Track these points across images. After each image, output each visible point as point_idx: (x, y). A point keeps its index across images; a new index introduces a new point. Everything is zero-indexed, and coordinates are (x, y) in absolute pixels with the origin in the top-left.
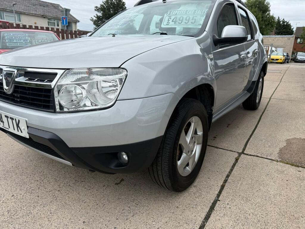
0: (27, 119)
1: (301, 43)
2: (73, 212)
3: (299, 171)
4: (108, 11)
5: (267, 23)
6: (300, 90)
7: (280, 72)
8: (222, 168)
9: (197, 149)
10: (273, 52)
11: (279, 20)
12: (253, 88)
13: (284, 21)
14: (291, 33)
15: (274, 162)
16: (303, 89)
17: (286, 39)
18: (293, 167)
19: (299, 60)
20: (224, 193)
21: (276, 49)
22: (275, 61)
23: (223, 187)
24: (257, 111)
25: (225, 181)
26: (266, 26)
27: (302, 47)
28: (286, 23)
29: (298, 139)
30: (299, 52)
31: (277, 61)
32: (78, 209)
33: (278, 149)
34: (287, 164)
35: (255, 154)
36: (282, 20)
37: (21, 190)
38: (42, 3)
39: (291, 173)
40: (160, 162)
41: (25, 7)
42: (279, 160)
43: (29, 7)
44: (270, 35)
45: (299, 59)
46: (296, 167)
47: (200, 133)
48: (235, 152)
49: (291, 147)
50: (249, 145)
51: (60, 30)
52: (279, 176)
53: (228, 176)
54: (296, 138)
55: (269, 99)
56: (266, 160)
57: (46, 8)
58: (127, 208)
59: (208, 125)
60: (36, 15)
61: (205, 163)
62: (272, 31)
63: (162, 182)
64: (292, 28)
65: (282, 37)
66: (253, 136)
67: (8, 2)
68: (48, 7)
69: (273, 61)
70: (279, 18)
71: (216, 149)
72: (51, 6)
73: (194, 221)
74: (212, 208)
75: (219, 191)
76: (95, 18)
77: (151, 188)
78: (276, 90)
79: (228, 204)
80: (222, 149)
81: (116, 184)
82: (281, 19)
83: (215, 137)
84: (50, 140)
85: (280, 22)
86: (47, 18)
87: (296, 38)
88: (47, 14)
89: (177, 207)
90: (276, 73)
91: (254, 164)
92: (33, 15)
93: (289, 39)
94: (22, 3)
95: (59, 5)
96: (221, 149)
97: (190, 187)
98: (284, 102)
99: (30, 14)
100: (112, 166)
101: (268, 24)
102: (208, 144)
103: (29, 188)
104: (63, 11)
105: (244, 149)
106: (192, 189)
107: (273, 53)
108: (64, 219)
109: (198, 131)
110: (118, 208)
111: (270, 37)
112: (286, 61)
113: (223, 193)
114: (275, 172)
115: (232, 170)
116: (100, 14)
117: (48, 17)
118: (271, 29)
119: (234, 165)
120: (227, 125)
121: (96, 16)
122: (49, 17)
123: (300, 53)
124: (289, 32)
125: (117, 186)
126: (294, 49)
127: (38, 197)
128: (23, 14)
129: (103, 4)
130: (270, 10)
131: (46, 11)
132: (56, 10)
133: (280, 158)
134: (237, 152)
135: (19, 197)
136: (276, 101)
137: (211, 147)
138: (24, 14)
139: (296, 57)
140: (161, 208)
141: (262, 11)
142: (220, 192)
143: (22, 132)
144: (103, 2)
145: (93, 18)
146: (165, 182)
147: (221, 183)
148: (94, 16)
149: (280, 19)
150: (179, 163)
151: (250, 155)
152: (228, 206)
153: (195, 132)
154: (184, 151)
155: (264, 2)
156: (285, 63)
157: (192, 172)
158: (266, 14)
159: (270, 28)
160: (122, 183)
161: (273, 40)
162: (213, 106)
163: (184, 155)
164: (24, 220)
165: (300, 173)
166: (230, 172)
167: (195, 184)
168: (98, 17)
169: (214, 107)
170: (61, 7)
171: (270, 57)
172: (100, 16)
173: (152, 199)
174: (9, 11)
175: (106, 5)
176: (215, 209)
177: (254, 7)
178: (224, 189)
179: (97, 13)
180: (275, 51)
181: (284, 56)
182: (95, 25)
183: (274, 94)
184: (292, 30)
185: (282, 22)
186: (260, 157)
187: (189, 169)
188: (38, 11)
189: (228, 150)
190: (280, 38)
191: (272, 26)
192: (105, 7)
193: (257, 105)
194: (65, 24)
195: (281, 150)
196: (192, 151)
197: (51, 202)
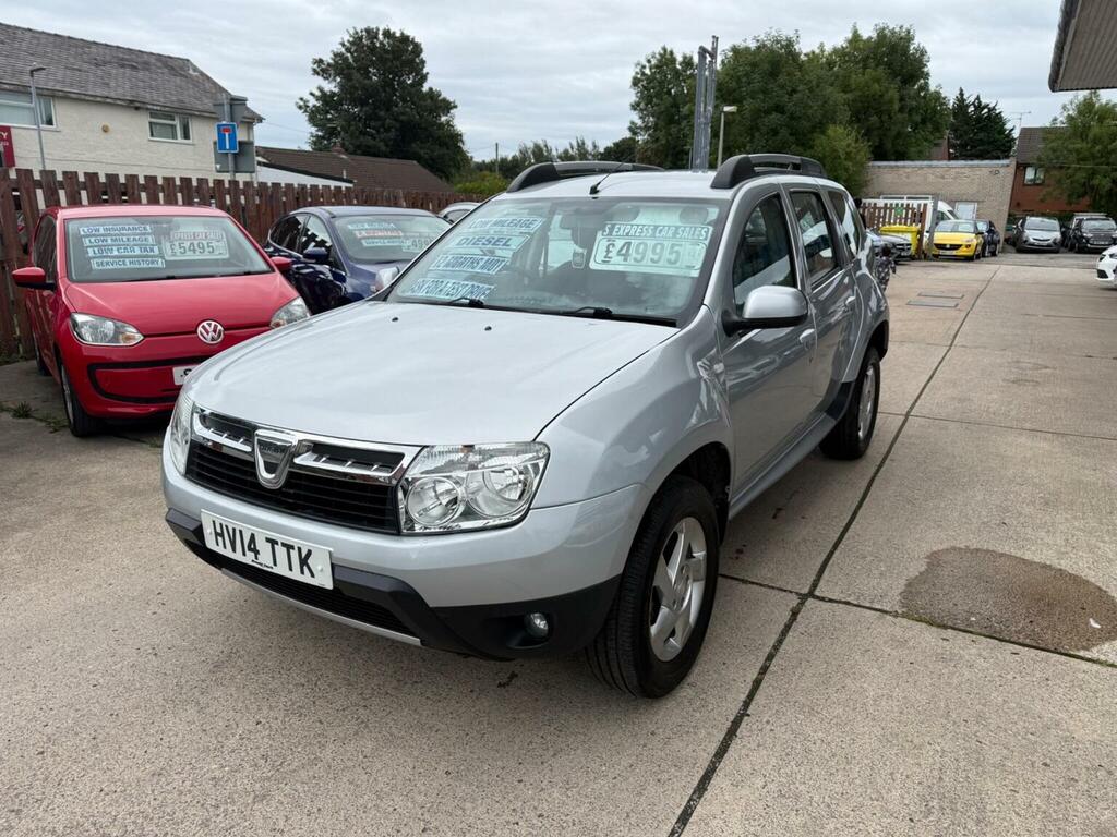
0: (331, 549)
1: (1038, 185)
2: (416, 754)
3: (944, 639)
4: (362, 75)
5: (918, 118)
6: (1004, 380)
7: (957, 305)
8: (756, 638)
9: (694, 595)
10: (943, 219)
11: (961, 99)
12: (844, 405)
13: (980, 103)
14: (1004, 145)
15: (888, 617)
16: (1013, 377)
17: (985, 172)
18: (934, 629)
19: (1033, 245)
20: (759, 698)
21: (951, 209)
22: (948, 253)
23: (757, 684)
24: (862, 463)
25: (764, 670)
26: (915, 128)
27: (1041, 197)
28: (986, 110)
29: (960, 549)
30: (1033, 215)
31: (954, 253)
32: (425, 747)
33: (903, 582)
34: (921, 621)
35: (842, 597)
36: (972, 99)
37: (271, 708)
38: (127, 57)
39: (924, 645)
40: (614, 631)
41: (68, 72)
42: (900, 612)
43: (80, 70)
44: (929, 158)
45: (1032, 240)
46: (939, 630)
47: (699, 554)
48: (791, 592)
49: (938, 576)
50: (830, 571)
51: (227, 186)
52: (894, 653)
53: (770, 657)
54: (954, 548)
55: (902, 418)
56: (869, 612)
57: (141, 74)
58: (539, 740)
59: (717, 531)
60: (108, 100)
61: (714, 627)
62: (936, 145)
63: (617, 674)
64: (1008, 126)
65: (971, 167)
66: (841, 546)
67: (7, 56)
68: (148, 70)
69: (942, 252)
70: (962, 94)
71: (743, 587)
72: (159, 64)
73: (691, 761)
74: (732, 732)
75: (747, 692)
76: (312, 102)
77: (585, 691)
78: (929, 381)
79: (768, 722)
80: (757, 584)
81: (500, 685)
82: (970, 99)
83: (740, 551)
84: (394, 595)
85: (968, 106)
86: (148, 109)
87: (1021, 167)
88: (147, 96)
89: (653, 734)
90: (941, 310)
91: (837, 625)
92: (99, 99)
93: (996, 173)
94: (56, 58)
95: (188, 60)
96: (755, 586)
97: (678, 687)
98: (946, 428)
99: (87, 98)
100: (513, 644)
101: (924, 122)
102: (722, 570)
103: (290, 703)
104: (222, 105)
105: (815, 585)
106: (685, 692)
107: (942, 223)
108: (401, 769)
109: (694, 548)
110: (517, 740)
111: (930, 167)
112: (988, 248)
113: (757, 697)
114: (885, 643)
115: (780, 642)
116: (330, 86)
117: (150, 106)
118: (932, 138)
119: (788, 627)
120: (774, 512)
121: (318, 93)
122: (155, 108)
123: (1033, 218)
124: (999, 143)
125: (503, 690)
126: (1016, 203)
127: (321, 722)
128: (62, 98)
129: (343, 50)
130: (928, 74)
131: (141, 84)
132: (178, 80)
133: (903, 607)
134: (797, 593)
135: (274, 726)
136: (922, 426)
137: (729, 580)
138: (66, 97)
139: (1021, 232)
140: (616, 736)
141: (899, 78)
142: (751, 696)
143: (313, 575)
144: (343, 45)
145: (306, 102)
146: (625, 674)
147: (753, 675)
148: (312, 94)
149: (965, 97)
150: (654, 629)
151: (830, 600)
152: (768, 727)
153: (689, 554)
154: (664, 601)
155: (908, 47)
156: (984, 256)
157: (683, 649)
158: (916, 87)
159: (931, 133)
160: (513, 682)
161: (943, 177)
162: (728, 483)
163: (664, 611)
164: (311, 773)
165: (945, 643)
166: (776, 648)
167: (691, 678)
168: (325, 97)
169: (731, 487)
170: (195, 69)
171: (931, 238)
172: (333, 94)
173: (592, 718)
174: (12, 87)
175: (352, 54)
176: (738, 733)
177: (873, 65)
178: (761, 687)
179: (319, 81)
180: (948, 214)
181: (979, 233)
182: (315, 125)
183: (923, 396)
184: (1010, 134)
185: (972, 109)
186: (855, 605)
187: (676, 643)
188: (113, 84)
189: (773, 588)
190: (963, 170)
191: (937, 128)
192: (351, 60)
193: (861, 445)
194: (228, 147)
195: (909, 585)
196: (683, 599)
197: (356, 733)
